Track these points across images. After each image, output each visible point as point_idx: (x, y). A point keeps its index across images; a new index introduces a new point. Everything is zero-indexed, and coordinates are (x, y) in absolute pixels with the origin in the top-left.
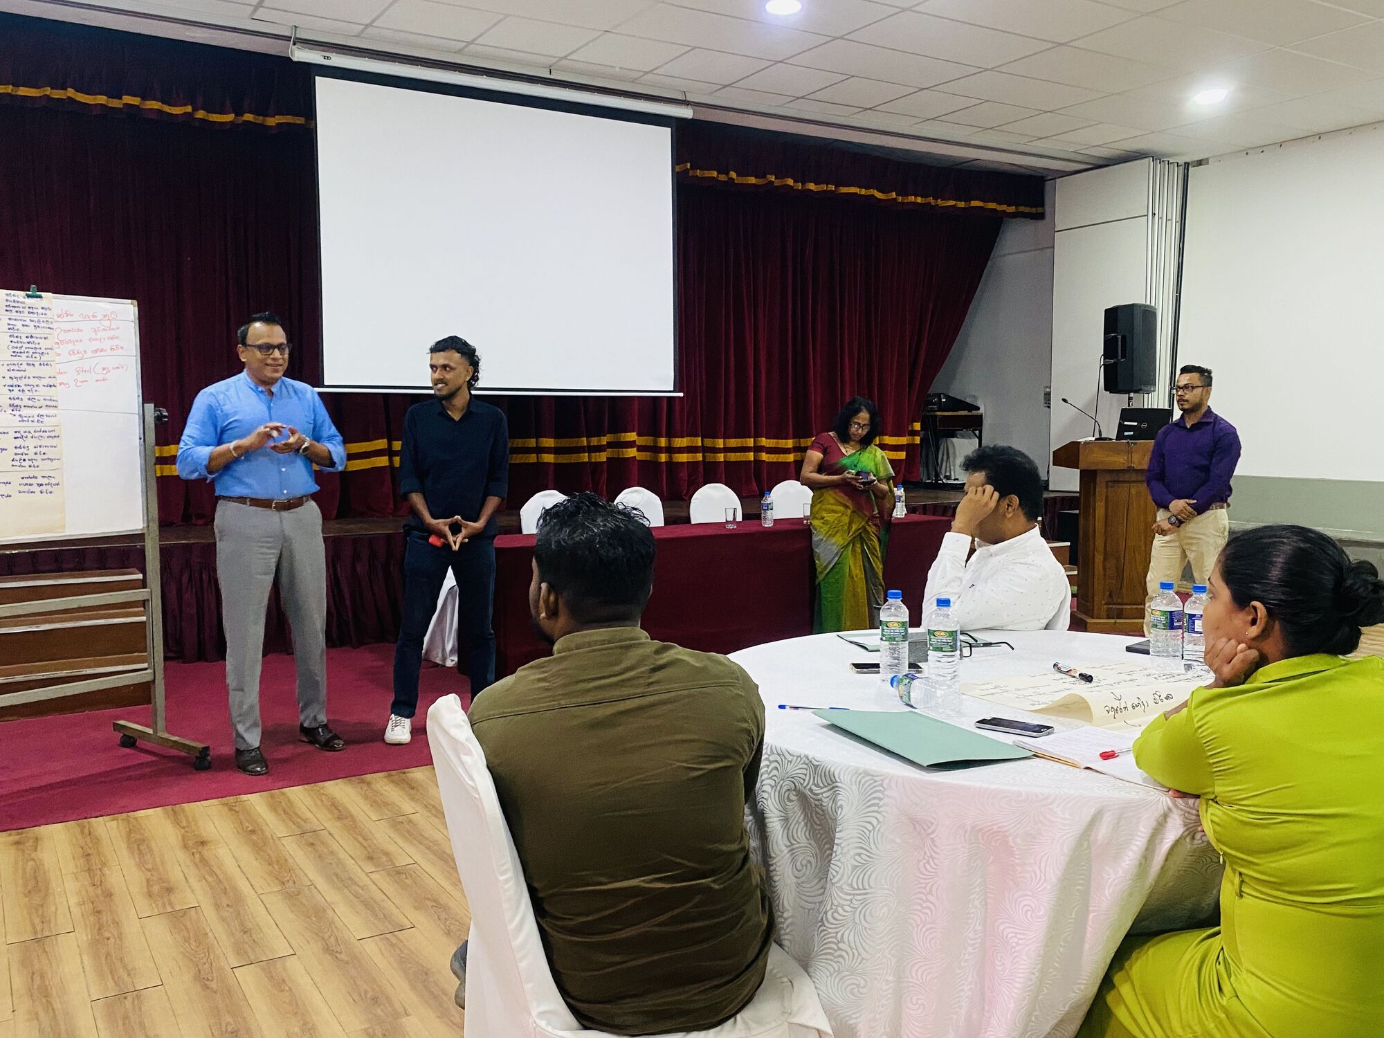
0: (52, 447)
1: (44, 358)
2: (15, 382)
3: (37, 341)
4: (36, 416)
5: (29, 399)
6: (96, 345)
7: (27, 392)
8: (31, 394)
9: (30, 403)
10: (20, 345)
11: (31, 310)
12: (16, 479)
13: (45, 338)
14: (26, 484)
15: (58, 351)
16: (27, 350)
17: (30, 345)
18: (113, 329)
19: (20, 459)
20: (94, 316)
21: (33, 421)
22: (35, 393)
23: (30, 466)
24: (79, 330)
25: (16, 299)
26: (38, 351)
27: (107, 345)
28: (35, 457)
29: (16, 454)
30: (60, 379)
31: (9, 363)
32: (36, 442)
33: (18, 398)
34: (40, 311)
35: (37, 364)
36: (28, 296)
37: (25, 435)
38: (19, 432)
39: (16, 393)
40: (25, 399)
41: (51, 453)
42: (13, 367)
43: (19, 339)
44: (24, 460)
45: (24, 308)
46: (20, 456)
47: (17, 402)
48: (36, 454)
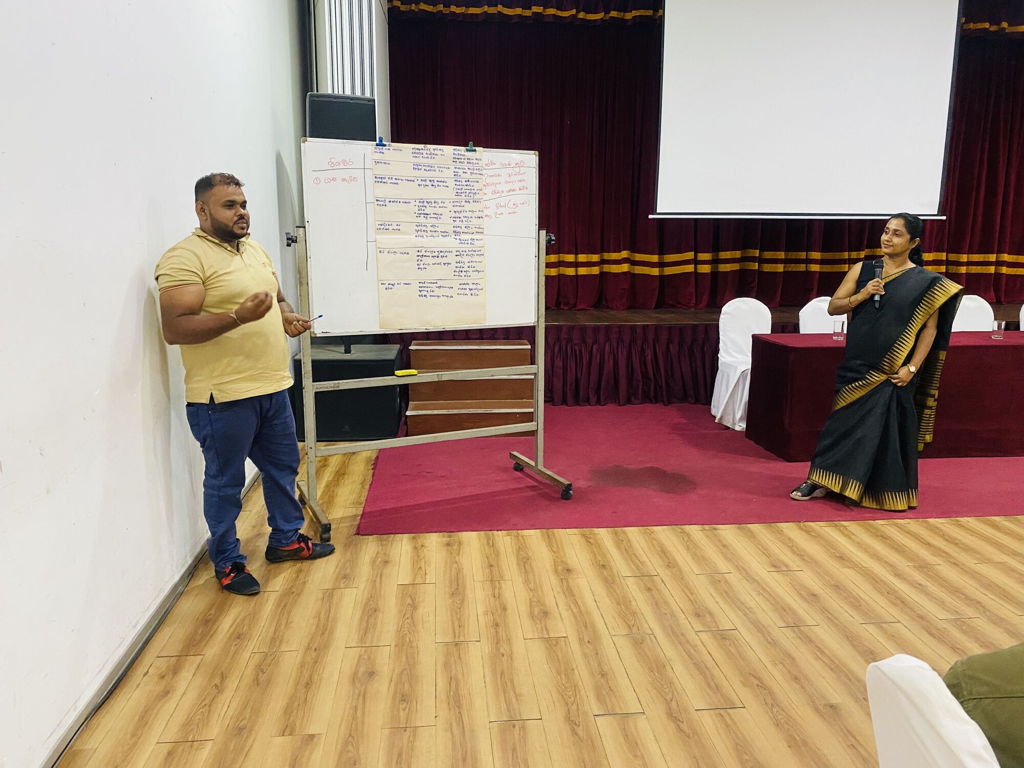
0: (479, 262)
1: (476, 197)
2: (457, 215)
3: (472, 184)
4: (470, 240)
5: (466, 227)
6: (510, 186)
7: (464, 222)
8: (467, 223)
9: (466, 230)
10: (461, 187)
11: (469, 161)
12: (456, 285)
13: (477, 182)
14: (462, 289)
15: (485, 191)
16: (466, 191)
17: (468, 188)
18: (522, 174)
19: (459, 271)
20: (509, 165)
21: (467, 244)
22: (470, 223)
23: (465, 276)
24: (499, 175)
25: (460, 152)
26: (473, 191)
27: (517, 185)
28: (468, 269)
29: (456, 267)
30: (486, 212)
31: (454, 200)
32: (469, 258)
33: (459, 227)
34: (475, 161)
35: (471, 201)
36: (468, 150)
37: (462, 253)
38: (459, 251)
39: (458, 223)
40: (463, 227)
41: (478, 267)
42: (456, 204)
43: (460, 183)
44: (462, 272)
45: (465, 159)
46: (459, 269)
47: (458, 230)
48: (469, 267)
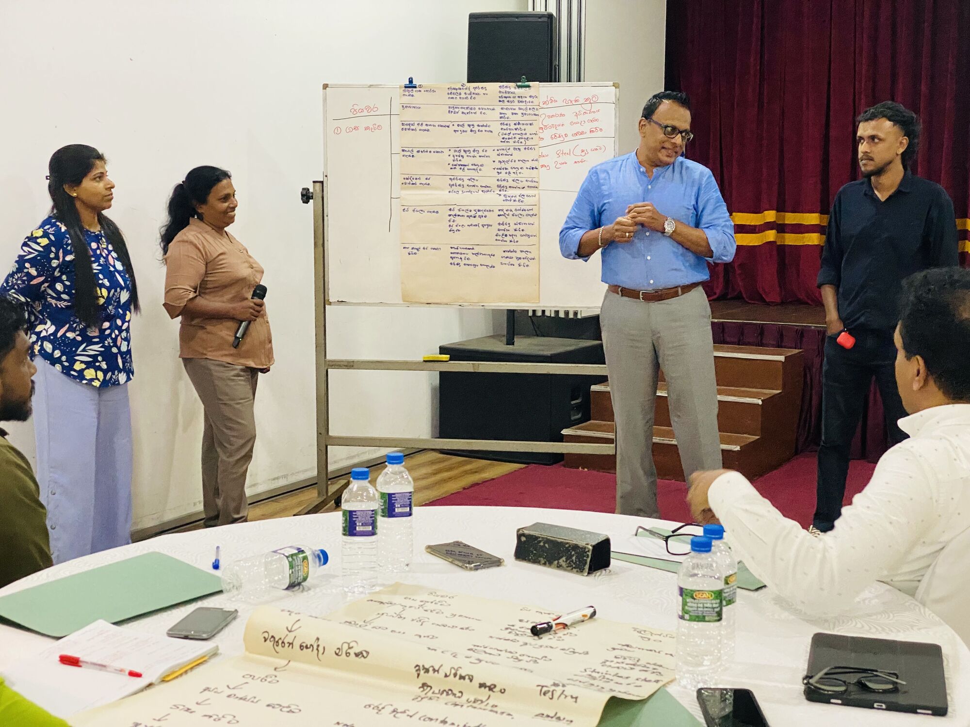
0: (529, 224)
1: (529, 143)
2: (503, 165)
3: (523, 127)
4: (518, 196)
5: (513, 181)
6: (578, 128)
7: (512, 175)
8: (516, 176)
9: (514, 184)
10: (509, 132)
11: (520, 99)
12: (499, 252)
13: (531, 124)
14: (507, 257)
15: (541, 136)
16: (515, 136)
17: (518, 132)
18: (594, 112)
19: (503, 235)
20: (576, 101)
21: (515, 201)
22: (519, 175)
23: (511, 241)
24: (562, 115)
25: (508, 90)
26: (524, 136)
27: (587, 127)
28: (515, 233)
29: (499, 230)
30: (542, 161)
31: (499, 148)
32: (517, 219)
33: (504, 180)
34: (528, 99)
35: (522, 148)
36: (519, 87)
37: (507, 213)
38: (502, 210)
39: (503, 175)
40: (510, 180)
41: (529, 230)
42: (501, 152)
43: (508, 127)
44: (506, 235)
45: (514, 97)
46: (503, 232)
47: (503, 183)
48: (515, 230)
